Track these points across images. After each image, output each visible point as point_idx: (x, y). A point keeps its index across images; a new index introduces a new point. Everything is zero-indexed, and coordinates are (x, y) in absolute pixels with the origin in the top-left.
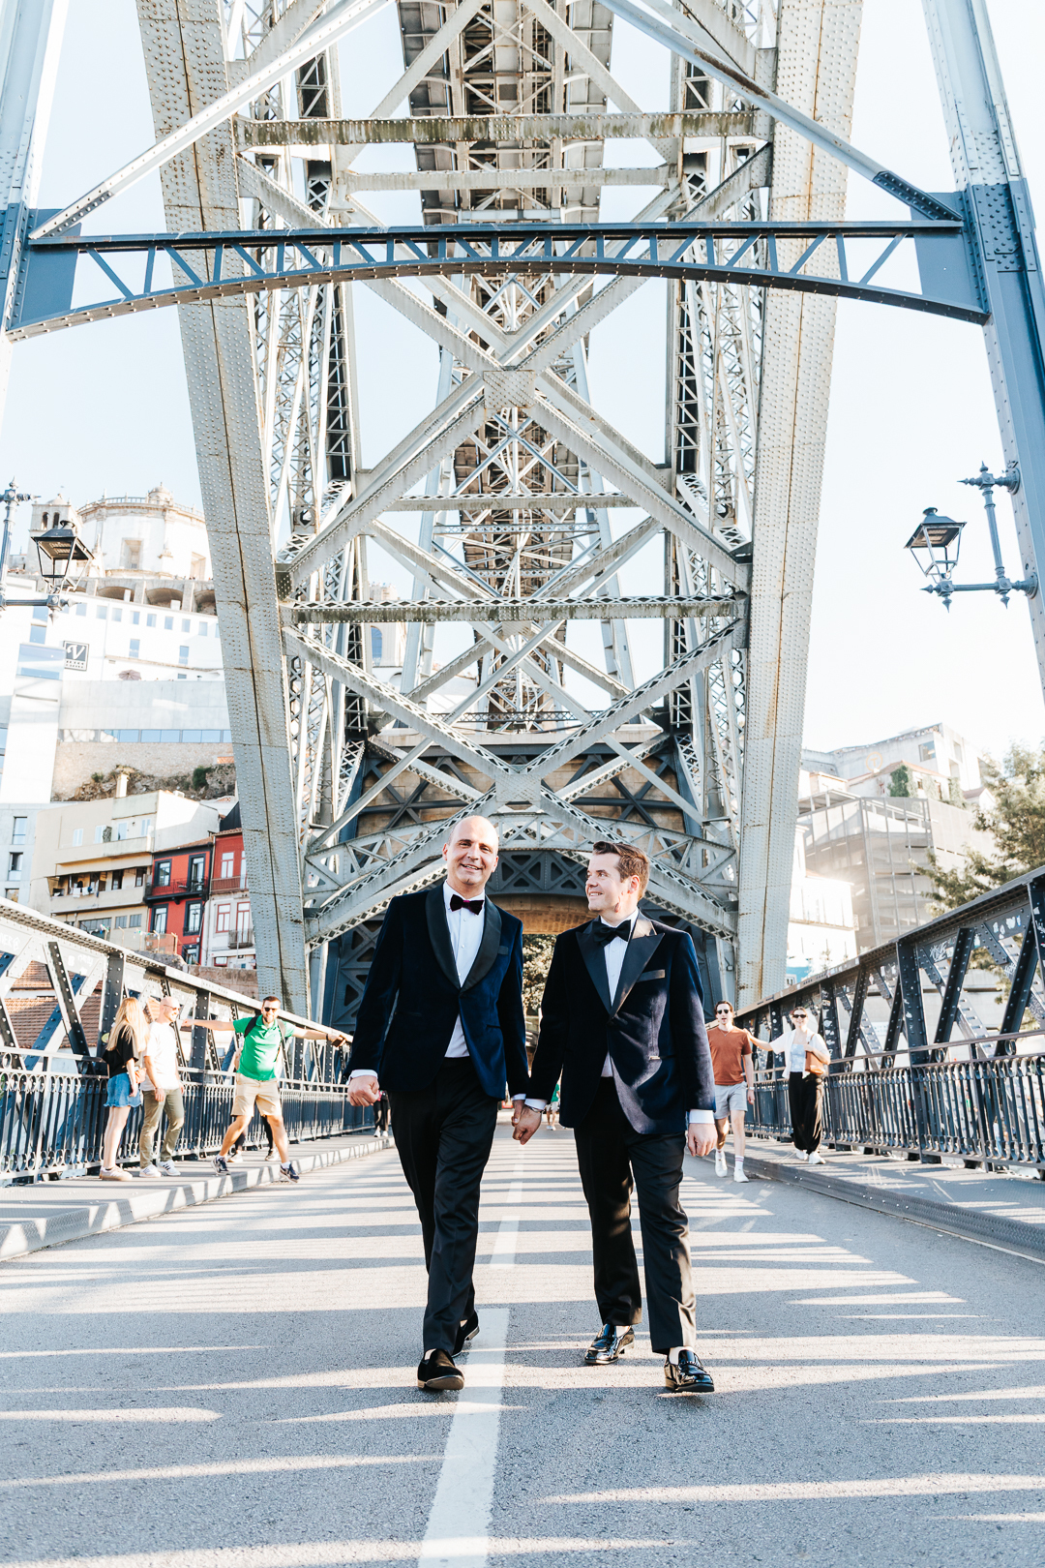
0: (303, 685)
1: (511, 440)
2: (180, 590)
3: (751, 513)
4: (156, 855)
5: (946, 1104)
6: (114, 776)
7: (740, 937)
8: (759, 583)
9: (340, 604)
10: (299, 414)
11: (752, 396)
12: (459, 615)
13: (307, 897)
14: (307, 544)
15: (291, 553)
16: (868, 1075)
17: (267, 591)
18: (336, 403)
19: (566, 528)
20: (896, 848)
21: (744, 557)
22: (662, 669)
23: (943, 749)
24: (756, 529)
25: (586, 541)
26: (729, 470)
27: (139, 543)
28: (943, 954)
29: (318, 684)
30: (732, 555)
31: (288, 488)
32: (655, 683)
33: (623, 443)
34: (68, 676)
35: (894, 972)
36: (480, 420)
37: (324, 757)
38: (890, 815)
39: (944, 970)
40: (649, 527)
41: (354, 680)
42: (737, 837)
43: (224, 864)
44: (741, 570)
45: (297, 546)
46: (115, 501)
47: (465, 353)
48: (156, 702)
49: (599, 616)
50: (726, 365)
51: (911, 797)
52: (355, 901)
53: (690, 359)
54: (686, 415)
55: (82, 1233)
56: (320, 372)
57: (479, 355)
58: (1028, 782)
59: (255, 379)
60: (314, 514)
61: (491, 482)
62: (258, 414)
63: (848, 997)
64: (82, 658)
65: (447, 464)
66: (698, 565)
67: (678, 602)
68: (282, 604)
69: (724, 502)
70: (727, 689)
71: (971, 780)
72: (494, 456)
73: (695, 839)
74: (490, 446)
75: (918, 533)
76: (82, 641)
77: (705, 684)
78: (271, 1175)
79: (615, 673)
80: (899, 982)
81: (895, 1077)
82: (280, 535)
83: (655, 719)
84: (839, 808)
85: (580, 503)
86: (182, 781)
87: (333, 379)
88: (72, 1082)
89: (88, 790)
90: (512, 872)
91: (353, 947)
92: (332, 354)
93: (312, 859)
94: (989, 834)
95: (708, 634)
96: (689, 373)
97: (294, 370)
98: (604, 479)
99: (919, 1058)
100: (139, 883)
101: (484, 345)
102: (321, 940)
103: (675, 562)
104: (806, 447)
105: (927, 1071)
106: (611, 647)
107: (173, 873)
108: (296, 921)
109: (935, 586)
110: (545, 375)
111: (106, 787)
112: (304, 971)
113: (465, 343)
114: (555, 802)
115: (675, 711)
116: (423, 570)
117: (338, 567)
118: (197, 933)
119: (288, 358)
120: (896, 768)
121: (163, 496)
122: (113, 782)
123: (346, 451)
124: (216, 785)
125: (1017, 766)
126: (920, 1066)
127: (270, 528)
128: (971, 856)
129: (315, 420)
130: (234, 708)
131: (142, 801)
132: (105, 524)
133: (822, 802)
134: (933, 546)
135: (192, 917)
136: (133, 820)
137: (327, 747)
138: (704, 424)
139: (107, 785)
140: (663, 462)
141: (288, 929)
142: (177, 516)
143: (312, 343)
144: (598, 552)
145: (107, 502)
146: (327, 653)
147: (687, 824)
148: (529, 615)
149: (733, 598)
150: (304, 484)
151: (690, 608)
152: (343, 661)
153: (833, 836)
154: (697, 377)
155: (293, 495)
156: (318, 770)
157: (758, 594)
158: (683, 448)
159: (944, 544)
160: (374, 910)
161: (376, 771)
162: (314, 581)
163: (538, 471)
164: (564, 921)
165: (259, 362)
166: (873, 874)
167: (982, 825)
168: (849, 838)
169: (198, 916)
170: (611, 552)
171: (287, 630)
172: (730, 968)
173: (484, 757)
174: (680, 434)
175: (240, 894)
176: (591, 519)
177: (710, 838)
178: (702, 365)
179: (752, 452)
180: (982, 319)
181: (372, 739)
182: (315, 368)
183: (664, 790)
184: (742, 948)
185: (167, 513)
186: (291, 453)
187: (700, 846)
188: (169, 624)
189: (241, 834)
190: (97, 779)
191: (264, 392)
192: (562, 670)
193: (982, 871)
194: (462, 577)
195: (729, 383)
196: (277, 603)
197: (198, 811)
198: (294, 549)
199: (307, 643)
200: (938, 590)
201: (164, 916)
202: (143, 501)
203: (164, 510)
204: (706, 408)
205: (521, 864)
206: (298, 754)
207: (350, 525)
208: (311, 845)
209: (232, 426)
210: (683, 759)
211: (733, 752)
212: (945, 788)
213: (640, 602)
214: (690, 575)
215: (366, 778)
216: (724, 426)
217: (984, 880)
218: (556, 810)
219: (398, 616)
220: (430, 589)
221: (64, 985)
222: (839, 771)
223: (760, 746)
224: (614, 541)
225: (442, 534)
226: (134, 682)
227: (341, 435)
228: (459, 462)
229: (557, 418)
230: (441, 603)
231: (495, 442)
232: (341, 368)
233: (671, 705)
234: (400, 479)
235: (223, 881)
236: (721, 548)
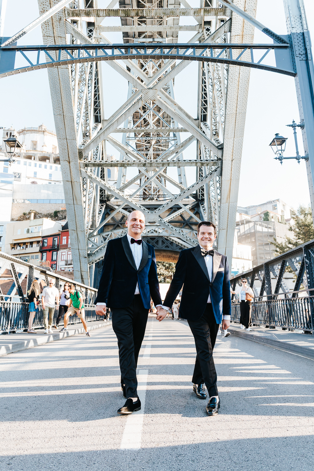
0: (87, 186)
1: (150, 111)
2: (49, 156)
3: (223, 134)
4: (43, 237)
5: (277, 312)
6: (30, 213)
8: (225, 156)
9: (98, 161)
10: (85, 102)
11: (224, 98)
12: (134, 165)
13: (88, 250)
14: (88, 143)
15: (83, 146)
16: (255, 303)
17: (76, 157)
18: (96, 99)
19: (167, 138)
20: (265, 236)
21: (221, 148)
22: (196, 182)
23: (279, 207)
24: (225, 139)
25: (173, 142)
26: (217, 121)
27: (36, 142)
28: (277, 268)
29: (91, 186)
30: (217, 147)
31: (82, 125)
32: (193, 186)
33: (184, 112)
34: (15, 183)
35: (263, 273)
36: (141, 104)
37: (93, 208)
38: (263, 226)
39: (277, 272)
40: (192, 138)
41: (102, 185)
43: (63, 240)
44: (220, 152)
45: (85, 143)
46: (29, 129)
47: (136, 83)
48: (42, 191)
49: (177, 165)
50: (216, 88)
51: (270, 221)
53: (205, 86)
54: (204, 103)
55: (23, 349)
56: (91, 89)
57: (140, 84)
58: (305, 217)
59: (71, 91)
60: (90, 133)
61: (144, 124)
62: (72, 102)
64: (19, 177)
65: (130, 118)
66: (207, 150)
67: (200, 161)
68: (80, 161)
69: (215, 131)
70: (215, 188)
71: (288, 216)
72: (145, 116)
74: (144, 113)
75: (273, 141)
77: (208, 187)
78: (78, 332)
79: (181, 183)
80: (264, 276)
81: (262, 304)
82: (79, 140)
83: (193, 197)
84: (248, 224)
85: (171, 131)
86: (51, 215)
87: (95, 91)
88: (19, 304)
89: (22, 217)
92: (95, 84)
93: (90, 239)
94: (293, 232)
95: (209, 171)
96: (205, 90)
97: (83, 88)
98: (179, 123)
99: (270, 298)
100: (38, 246)
101: (142, 81)
102: (93, 263)
103: (200, 149)
104: (240, 114)
105: (272, 302)
106: (180, 175)
107: (48, 243)
108: (85, 257)
109: (278, 157)
110: (161, 91)
111: (27, 217)
112: (88, 272)
113: (136, 80)
114: (163, 222)
115: (199, 195)
116: (123, 151)
117: (97, 150)
118: (56, 261)
119: (81, 85)
120: (266, 212)
121: (43, 127)
122: (29, 215)
123: (100, 114)
124: (60, 216)
125: (301, 212)
126: (270, 300)
127: (76, 138)
128: (287, 239)
129: (90, 104)
130: (66, 193)
131: (38, 221)
132: (26, 136)
133: (243, 222)
134: (278, 145)
135: (54, 256)
136: (35, 227)
137: (94, 205)
138: (209, 107)
139: (28, 216)
140: (197, 118)
141: (83, 260)
142: (48, 134)
143: (89, 80)
144: (176, 146)
145: (26, 129)
146: (94, 176)
148: (156, 165)
149: (217, 160)
150: (86, 124)
151: (204, 163)
152: (99, 179)
153: (246, 233)
154: (207, 92)
155: (83, 128)
156: (91, 212)
157: (225, 159)
158: (203, 114)
159: (281, 145)
161: (109, 212)
162: (90, 154)
163: (158, 121)
164: (165, 257)
165: (73, 86)
166: (258, 244)
167: (291, 229)
168: (251, 233)
169: (56, 256)
170: (181, 146)
171: (82, 169)
173: (142, 208)
174: (202, 109)
175: (68, 249)
176: (175, 136)
178: (209, 88)
179: (224, 115)
180: (294, 75)
181: (108, 203)
183: (196, 219)
185: (45, 133)
186: (83, 114)
188: (46, 167)
189: (68, 231)
190: (24, 214)
191: (74, 95)
192: (165, 182)
193: (290, 243)
194: (135, 153)
195: (217, 94)
196: (79, 161)
197: (55, 224)
198: (84, 144)
199: (88, 173)
200: (279, 159)
201: (45, 255)
202: (37, 129)
203: (44, 132)
204: (210, 101)
205: (153, 240)
206: (85, 207)
207: (101, 137)
208: (89, 234)
209: (64, 106)
210: (201, 209)
211: (216, 207)
212: (280, 218)
213: (189, 161)
214: (204, 153)
215: (106, 214)
216: (215, 107)
217: (290, 246)
218: (163, 224)
219: (116, 165)
220: (125, 157)
221: (16, 276)
222: (248, 213)
223: (225, 206)
224: (181, 142)
225: (129, 140)
226: (35, 185)
227: (98, 109)
228: (134, 118)
229: (164, 104)
230: (129, 161)
231: (145, 111)
232: (98, 88)
233: (198, 193)
234: (116, 123)
235: (63, 245)
236: (214, 145)
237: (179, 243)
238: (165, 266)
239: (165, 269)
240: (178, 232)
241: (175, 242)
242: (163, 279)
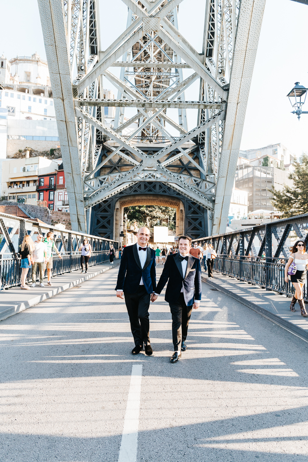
0: (82, 126)
1: (151, 42)
2: (43, 89)
3: (230, 73)
4: (39, 176)
5: (276, 275)
6: (25, 150)
7: (215, 210)
8: (231, 98)
9: (94, 100)
10: (80, 30)
11: (234, 30)
12: (133, 105)
13: (85, 193)
14: (83, 78)
15: (78, 81)
16: (252, 262)
17: (70, 95)
18: (92, 26)
19: (168, 74)
20: (263, 182)
21: (226, 89)
22: (196, 126)
23: (280, 151)
24: (231, 79)
25: (174, 79)
26: (223, 57)
27: (30, 73)
28: (281, 231)
29: (87, 126)
30: (223, 88)
31: (76, 58)
32: (194, 130)
33: (189, 45)
34: (9, 118)
35: (264, 233)
36: (141, 35)
37: (90, 149)
38: (262, 172)
40: (195, 76)
41: (98, 126)
42: (216, 180)
43: (60, 180)
44: (225, 93)
45: (79, 78)
46: (21, 58)
47: (136, 10)
48: (38, 127)
49: (178, 107)
50: (226, 18)
51: (269, 166)
52: (99, 195)
53: (213, 15)
54: (210, 36)
55: (13, 314)
56: (87, 15)
57: (141, 11)
58: (306, 165)
59: (64, 17)
60: (85, 67)
61: (144, 56)
62: (65, 31)
63: (248, 237)
64: (13, 112)
65: (130, 50)
66: (211, 90)
67: (203, 103)
68: (75, 99)
69: (221, 69)
70: (217, 132)
71: (287, 161)
72: (145, 47)
73: (204, 180)
74: (144, 43)
75: (292, 91)
76: (13, 106)
77: (210, 130)
79: (182, 124)
80: (265, 236)
81: (260, 264)
82: (74, 74)
83: (193, 141)
84: (247, 169)
85: (173, 66)
86: (47, 153)
87: (91, 17)
88: (10, 261)
89: (17, 155)
90: (147, 187)
91: (99, 208)
92: (91, 8)
93: (86, 182)
94: (292, 181)
95: (212, 114)
96: (213, 20)
97: (78, 14)
98: (182, 59)
99: (270, 261)
100: (34, 185)
101: (143, 7)
102: (89, 207)
103: (203, 88)
104: (250, 51)
105: (271, 265)
106: (181, 116)
107: (45, 182)
108: (82, 201)
109: (295, 111)
110: (164, 19)
111: (23, 154)
112: (84, 216)
113: (136, 6)
114: (161, 167)
115: (200, 138)
116: (121, 88)
117: (93, 86)
118: (53, 200)
119: (75, 9)
120: (265, 157)
121: (37, 57)
122: (25, 152)
123: (96, 44)
124: (57, 154)
125: (303, 160)
126: (269, 263)
127: (70, 72)
128: (285, 187)
129: (85, 33)
130: (60, 133)
131: (34, 160)
132: (18, 66)
133: (242, 167)
134: (297, 96)
135: (51, 196)
136: (31, 165)
137: (90, 147)
138: (216, 40)
139: (24, 153)
140: (202, 53)
141: (79, 203)
142: (42, 64)
143: (84, 3)
144: (178, 83)
145: (19, 58)
146: (90, 116)
147: (201, 174)
148: (155, 106)
149: (222, 103)
150: (81, 56)
151: (208, 106)
152: (95, 119)
153: (244, 178)
154: (215, 22)
155: (78, 60)
156: (87, 154)
157: (230, 102)
158: (209, 48)
159: (300, 96)
160: (105, 198)
161: (106, 154)
162: (85, 90)
163: (160, 53)
164: (162, 202)
165: (65, 11)
166: (255, 189)
167: (291, 177)
168: (249, 178)
169: (53, 196)
170: (183, 84)
171: (76, 108)
172: (211, 218)
173: (140, 152)
174: (208, 43)
175: (65, 189)
176: (177, 71)
177: (208, 180)
178: (217, 17)
179: (232, 51)
181: (104, 144)
182: (85, 13)
183: (195, 164)
184: (215, 214)
185: (38, 63)
186: (77, 45)
187: (205, 182)
188: (40, 101)
189: (63, 171)
190: (20, 151)
191: (67, 22)
192: (164, 123)
193: (288, 192)
194: (134, 90)
195: (226, 25)
196: (73, 99)
197: (51, 163)
198: (79, 79)
199: (83, 113)
200: (296, 113)
201: (43, 195)
202: (30, 58)
203: (37, 62)
204: (217, 34)
205: (150, 185)
206: (81, 149)
207: (97, 72)
208: (85, 178)
209: (56, 34)
210: (201, 154)
211: (217, 153)
212: (279, 164)
213: (192, 103)
214: (208, 93)
215: (103, 156)
216: (223, 41)
217: (289, 195)
218: (161, 170)
219: (113, 105)
220: (124, 94)
221: (6, 232)
222: (248, 157)
223: (226, 152)
224: (184, 80)
225: (128, 75)
226: (30, 120)
227: (94, 38)
228: (134, 49)
229: (167, 36)
230: (127, 100)
231: (146, 42)
232: (94, 13)
233: (199, 136)
234: (114, 56)
235: (60, 185)
236: (219, 85)
237: (176, 189)
238: (161, 209)
239: (162, 212)
240: (176, 178)
241: (172, 188)
242: (159, 222)
